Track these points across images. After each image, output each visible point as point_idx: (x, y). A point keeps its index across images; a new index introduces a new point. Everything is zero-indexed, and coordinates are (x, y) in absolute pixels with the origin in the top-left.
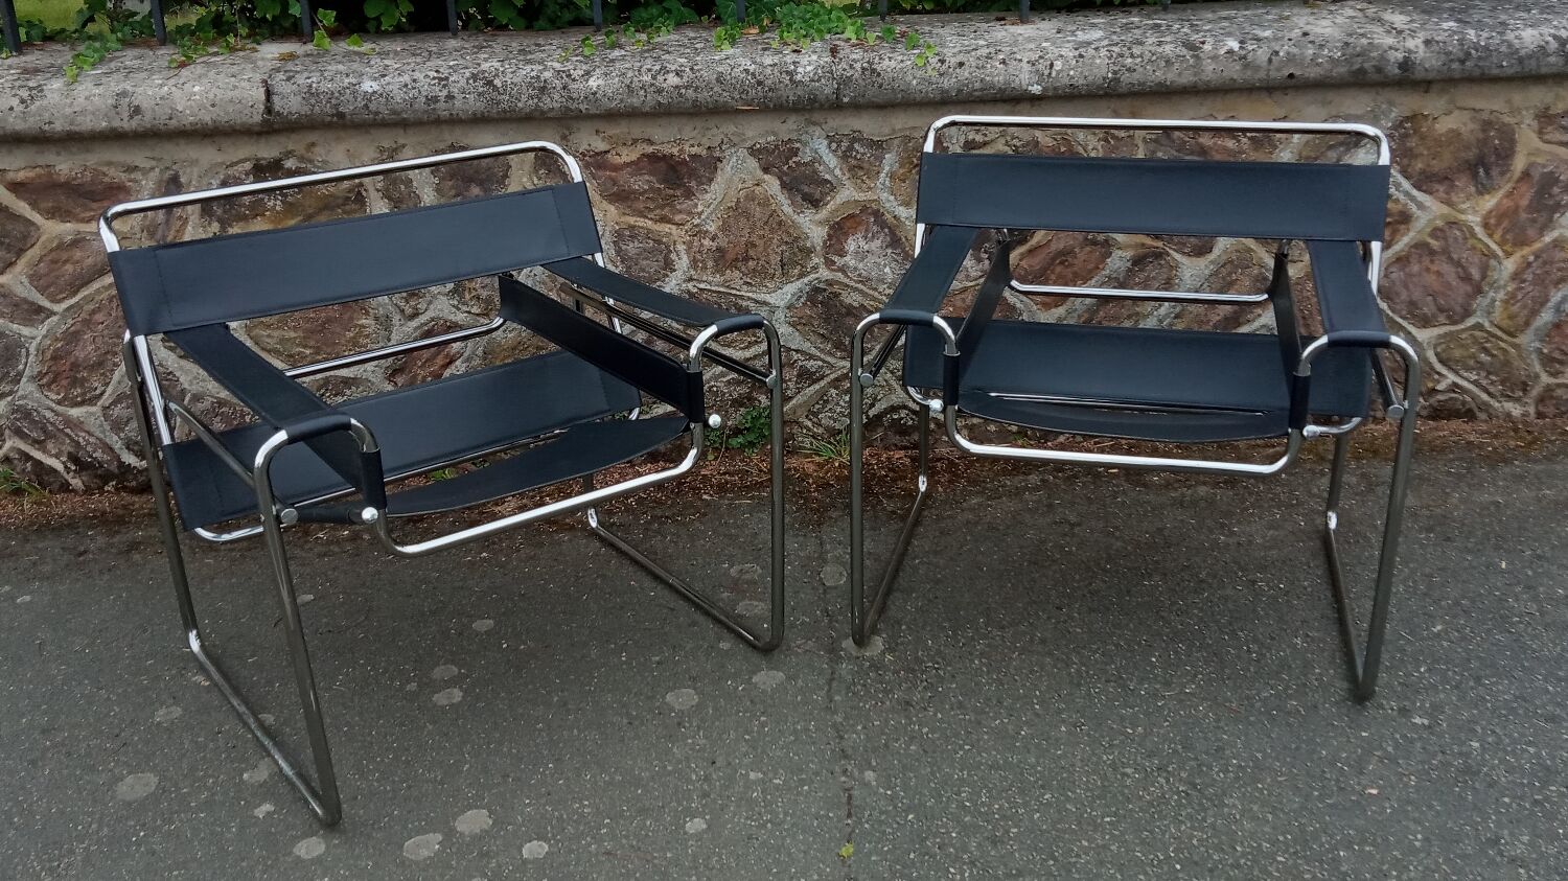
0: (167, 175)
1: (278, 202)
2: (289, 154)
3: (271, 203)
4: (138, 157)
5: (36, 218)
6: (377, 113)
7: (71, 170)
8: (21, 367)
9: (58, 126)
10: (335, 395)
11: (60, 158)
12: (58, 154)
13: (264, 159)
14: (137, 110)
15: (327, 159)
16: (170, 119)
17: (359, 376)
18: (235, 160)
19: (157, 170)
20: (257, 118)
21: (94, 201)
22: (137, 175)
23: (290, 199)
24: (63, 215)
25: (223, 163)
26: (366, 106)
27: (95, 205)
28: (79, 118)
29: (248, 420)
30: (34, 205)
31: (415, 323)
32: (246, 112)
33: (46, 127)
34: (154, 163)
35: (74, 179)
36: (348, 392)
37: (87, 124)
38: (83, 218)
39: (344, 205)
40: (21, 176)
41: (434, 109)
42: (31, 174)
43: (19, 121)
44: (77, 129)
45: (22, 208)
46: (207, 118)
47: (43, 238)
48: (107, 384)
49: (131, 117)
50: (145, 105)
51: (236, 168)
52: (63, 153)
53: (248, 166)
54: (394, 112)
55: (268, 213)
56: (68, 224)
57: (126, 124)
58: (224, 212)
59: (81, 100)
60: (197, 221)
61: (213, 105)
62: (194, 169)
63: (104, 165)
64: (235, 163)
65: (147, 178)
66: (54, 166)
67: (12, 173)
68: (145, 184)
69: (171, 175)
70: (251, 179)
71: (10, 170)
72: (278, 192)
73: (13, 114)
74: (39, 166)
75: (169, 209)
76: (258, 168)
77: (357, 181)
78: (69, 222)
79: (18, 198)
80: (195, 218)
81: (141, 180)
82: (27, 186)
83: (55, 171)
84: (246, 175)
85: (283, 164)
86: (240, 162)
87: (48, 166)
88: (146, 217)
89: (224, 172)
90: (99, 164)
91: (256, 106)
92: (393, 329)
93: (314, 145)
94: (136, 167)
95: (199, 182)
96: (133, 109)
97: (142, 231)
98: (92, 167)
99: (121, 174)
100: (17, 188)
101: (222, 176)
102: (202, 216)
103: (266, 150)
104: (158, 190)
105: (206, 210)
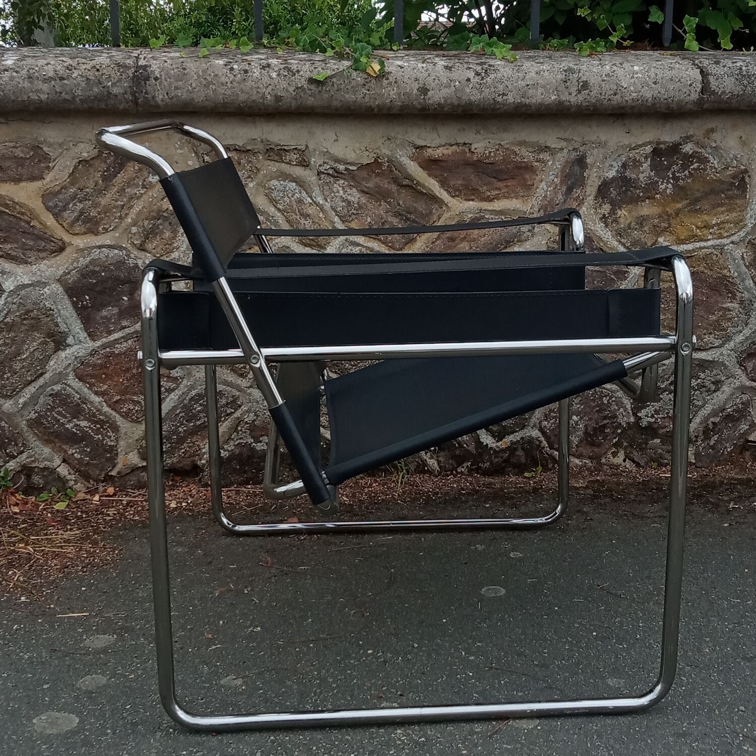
0: (574, 155)
1: (670, 186)
2: (688, 139)
3: (663, 187)
4: (550, 137)
5: (443, 195)
7: (486, 148)
9: (510, 99)
11: (479, 136)
12: (478, 132)
13: (664, 143)
14: (585, 85)
15: (721, 144)
16: (615, 94)
17: (716, 359)
18: (640, 143)
19: (565, 151)
20: (694, 96)
21: (500, 180)
22: (544, 156)
23: (681, 182)
24: (469, 192)
25: (629, 145)
27: (500, 184)
28: (530, 91)
29: (606, 402)
30: (443, 184)
32: (684, 90)
33: (499, 99)
34: (564, 144)
35: (488, 158)
36: (702, 375)
37: (538, 97)
38: (489, 197)
39: (728, 190)
40: (438, 153)
42: (448, 151)
43: (475, 92)
44: (527, 101)
45: (433, 185)
46: (648, 94)
47: (446, 215)
49: (579, 92)
50: (592, 81)
51: (637, 151)
52: (482, 132)
53: (649, 149)
55: (658, 196)
56: (471, 202)
57: (573, 98)
58: (619, 194)
59: (533, 74)
60: (591, 203)
61: (655, 83)
62: (602, 151)
63: (517, 145)
64: (638, 146)
65: (554, 159)
66: (471, 144)
67: (429, 150)
68: (551, 164)
69: (578, 156)
70: (649, 163)
71: (429, 147)
72: (671, 176)
73: (471, 86)
74: (457, 144)
75: (570, 190)
76: (656, 152)
77: (743, 167)
78: (473, 200)
79: (429, 175)
80: (590, 200)
81: (548, 161)
82: (441, 164)
83: (470, 150)
84: (646, 158)
85: (681, 149)
86: (644, 145)
87: (465, 144)
88: (546, 196)
89: (626, 154)
90: (513, 144)
91: (694, 85)
92: (752, 314)
93: (712, 130)
94: (546, 147)
95: (603, 163)
96: (581, 84)
97: (539, 211)
98: (506, 147)
99: (530, 154)
100: (431, 165)
101: (624, 159)
102: (596, 198)
103: (668, 135)
104: (563, 171)
105: (603, 191)
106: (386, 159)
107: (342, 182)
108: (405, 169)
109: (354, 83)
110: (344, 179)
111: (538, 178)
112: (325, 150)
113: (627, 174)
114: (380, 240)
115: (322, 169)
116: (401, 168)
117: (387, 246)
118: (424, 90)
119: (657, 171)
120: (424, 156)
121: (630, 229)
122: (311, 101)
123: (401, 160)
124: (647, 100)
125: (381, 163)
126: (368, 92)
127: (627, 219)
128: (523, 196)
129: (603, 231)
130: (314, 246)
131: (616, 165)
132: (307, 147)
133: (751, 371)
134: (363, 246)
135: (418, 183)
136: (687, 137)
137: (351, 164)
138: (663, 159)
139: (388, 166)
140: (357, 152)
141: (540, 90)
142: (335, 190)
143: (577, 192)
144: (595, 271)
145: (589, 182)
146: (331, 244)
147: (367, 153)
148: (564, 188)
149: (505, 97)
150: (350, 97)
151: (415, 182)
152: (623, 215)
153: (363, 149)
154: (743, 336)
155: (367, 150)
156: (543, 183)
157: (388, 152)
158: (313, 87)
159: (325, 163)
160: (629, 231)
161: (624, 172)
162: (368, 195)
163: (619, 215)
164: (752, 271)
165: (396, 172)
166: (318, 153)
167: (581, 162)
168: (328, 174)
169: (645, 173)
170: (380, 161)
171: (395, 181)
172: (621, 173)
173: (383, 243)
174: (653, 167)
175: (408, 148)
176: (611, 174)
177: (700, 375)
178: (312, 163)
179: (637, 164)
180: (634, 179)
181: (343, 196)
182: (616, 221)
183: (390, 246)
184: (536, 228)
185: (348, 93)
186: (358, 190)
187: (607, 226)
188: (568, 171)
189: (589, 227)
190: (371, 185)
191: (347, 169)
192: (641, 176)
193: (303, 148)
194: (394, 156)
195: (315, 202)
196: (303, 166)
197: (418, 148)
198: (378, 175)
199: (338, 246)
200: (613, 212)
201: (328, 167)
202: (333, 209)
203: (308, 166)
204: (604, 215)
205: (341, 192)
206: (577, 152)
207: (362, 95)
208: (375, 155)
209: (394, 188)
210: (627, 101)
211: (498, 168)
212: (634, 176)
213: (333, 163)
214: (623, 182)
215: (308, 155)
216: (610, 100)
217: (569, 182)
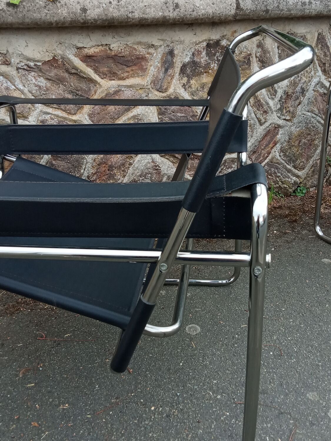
0: (167, 50)
1: (216, 65)
4: (154, 38)
5: (97, 78)
6: (282, 10)
7: (119, 47)
8: (82, 171)
10: (228, 169)
11: (114, 40)
13: (212, 40)
18: (201, 41)
19: (163, 47)
21: (128, 67)
22: (151, 50)
24: (112, 75)
25: (196, 42)
26: (278, 6)
27: (128, 69)
30: (96, 71)
31: (263, 127)
33: (130, 15)
34: (161, 43)
35: (121, 53)
37: (152, 13)
38: (123, 77)
40: (91, 51)
41: (304, 9)
42: (97, 50)
45: (90, 72)
47: (99, 90)
48: (124, 176)
49: (174, 10)
50: (180, 3)
51: (199, 45)
52: (116, 37)
53: (205, 44)
54: (289, 10)
55: (210, 71)
56: (113, 81)
57: (171, 14)
58: (191, 71)
60: (178, 77)
62: (182, 46)
63: (136, 44)
64: (200, 42)
65: (157, 52)
66: (110, 45)
67: (86, 50)
68: (156, 56)
69: (169, 49)
70: (205, 52)
71: (85, 48)
72: (216, 59)
73: (112, 7)
74: (102, 45)
75: (166, 70)
76: (208, 46)
77: (249, 52)
78: (114, 80)
79: (87, 66)
80: (177, 76)
81: (154, 53)
82: (94, 58)
83: (109, 48)
84: (204, 49)
85: (220, 43)
86: (202, 41)
87: (106, 45)
88: (154, 75)
89: (194, 48)
90: (134, 44)
91: (232, 5)
92: (254, 131)
93: (235, 32)
94: (152, 45)
95: (183, 53)
96: (175, 5)
97: (151, 84)
98: (130, 45)
99: (144, 50)
100: (87, 59)
101: (193, 50)
102: (180, 74)
103: (214, 35)
104: (162, 59)
105: (183, 70)
106: (60, 57)
107: (33, 73)
108: (72, 63)
109: (38, 6)
110: (35, 72)
111: (149, 64)
112: (20, 53)
113: (195, 59)
114: (62, 109)
115: (19, 66)
116: (70, 62)
117: (66, 112)
118: (84, 10)
119: (209, 57)
120: (83, 54)
121: (197, 91)
122: (10, 19)
123: (69, 57)
124: (210, 14)
125: (57, 60)
126: (48, 12)
127: (195, 85)
128: (141, 76)
129: (184, 93)
130: (21, 117)
131: (189, 54)
132: (7, 51)
133: (254, 160)
134: (52, 114)
135: (81, 71)
136: (223, 36)
137: (38, 61)
138: (212, 49)
139: (62, 62)
140: (41, 53)
141: (153, 9)
142: (29, 79)
143: (170, 71)
144: (182, 117)
145: (176, 65)
146: (31, 115)
147: (48, 53)
148: (163, 70)
149: (133, 14)
150: (37, 16)
151: (79, 71)
152: (193, 83)
153: (45, 51)
154: (251, 143)
155: (47, 52)
156: (152, 67)
157: (60, 52)
158: (10, 9)
159: (21, 62)
160: (197, 92)
161: (194, 58)
162: (51, 81)
163: (191, 83)
164: (254, 108)
165: (67, 65)
166: (15, 55)
167: (171, 53)
168: (24, 69)
169: (203, 58)
170: (56, 58)
171: (67, 71)
172: (192, 59)
173: (64, 111)
174: (207, 54)
175: (73, 49)
176: (187, 60)
177: (232, 166)
178: (13, 62)
179: (199, 52)
180: (199, 62)
181: (36, 83)
182: (190, 87)
183: (68, 113)
184: (150, 94)
185: (35, 13)
186: (44, 78)
187: (185, 90)
188: (165, 59)
189: (177, 91)
190: (52, 74)
191: (35, 65)
192: (202, 60)
193: (5, 52)
194: (65, 54)
195: (17, 88)
196: (6, 64)
197: (78, 49)
198: (56, 67)
199: (36, 116)
200: (188, 82)
201: (23, 64)
202: (29, 92)
203: (9, 64)
204: (184, 84)
205: (34, 80)
206: (168, 47)
207: (45, 14)
208: (53, 55)
209: (66, 75)
210: (199, 15)
211: (126, 59)
212: (198, 60)
213: (26, 61)
214: (193, 64)
215: (9, 57)
216: (191, 15)
217: (166, 66)
